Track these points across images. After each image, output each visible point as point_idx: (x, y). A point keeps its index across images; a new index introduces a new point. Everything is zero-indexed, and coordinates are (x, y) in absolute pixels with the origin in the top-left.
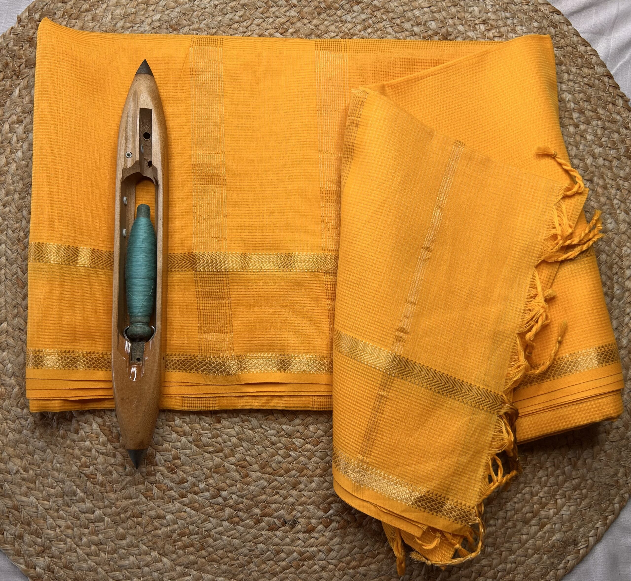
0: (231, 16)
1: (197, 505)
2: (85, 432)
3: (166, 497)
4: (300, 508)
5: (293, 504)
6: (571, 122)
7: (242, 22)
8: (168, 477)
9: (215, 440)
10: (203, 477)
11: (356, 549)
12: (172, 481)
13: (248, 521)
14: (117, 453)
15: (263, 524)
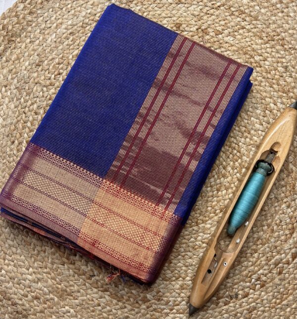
0: (66, 43)
1: (181, 311)
2: (104, 303)
3: (164, 315)
4: (236, 286)
5: (231, 287)
6: (278, 11)
7: (74, 43)
8: (159, 304)
9: (173, 273)
10: (177, 295)
11: (276, 293)
12: (162, 305)
13: (212, 306)
14: (126, 305)
15: (221, 304)
